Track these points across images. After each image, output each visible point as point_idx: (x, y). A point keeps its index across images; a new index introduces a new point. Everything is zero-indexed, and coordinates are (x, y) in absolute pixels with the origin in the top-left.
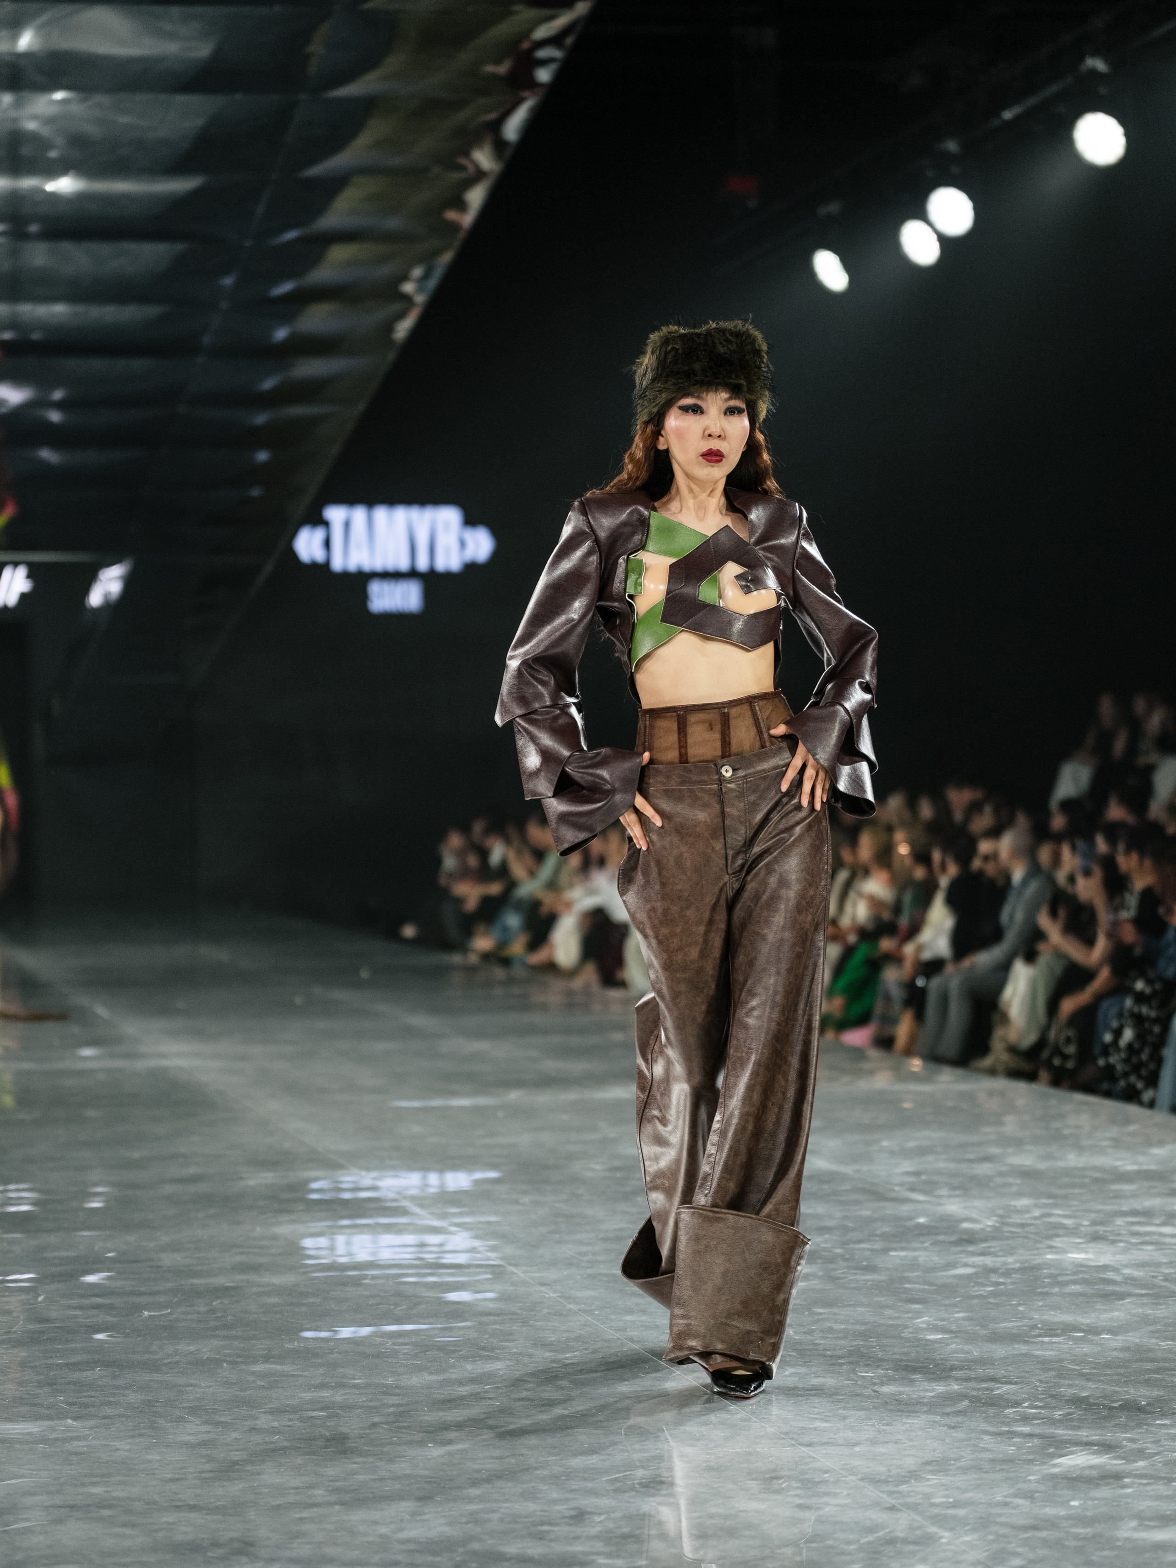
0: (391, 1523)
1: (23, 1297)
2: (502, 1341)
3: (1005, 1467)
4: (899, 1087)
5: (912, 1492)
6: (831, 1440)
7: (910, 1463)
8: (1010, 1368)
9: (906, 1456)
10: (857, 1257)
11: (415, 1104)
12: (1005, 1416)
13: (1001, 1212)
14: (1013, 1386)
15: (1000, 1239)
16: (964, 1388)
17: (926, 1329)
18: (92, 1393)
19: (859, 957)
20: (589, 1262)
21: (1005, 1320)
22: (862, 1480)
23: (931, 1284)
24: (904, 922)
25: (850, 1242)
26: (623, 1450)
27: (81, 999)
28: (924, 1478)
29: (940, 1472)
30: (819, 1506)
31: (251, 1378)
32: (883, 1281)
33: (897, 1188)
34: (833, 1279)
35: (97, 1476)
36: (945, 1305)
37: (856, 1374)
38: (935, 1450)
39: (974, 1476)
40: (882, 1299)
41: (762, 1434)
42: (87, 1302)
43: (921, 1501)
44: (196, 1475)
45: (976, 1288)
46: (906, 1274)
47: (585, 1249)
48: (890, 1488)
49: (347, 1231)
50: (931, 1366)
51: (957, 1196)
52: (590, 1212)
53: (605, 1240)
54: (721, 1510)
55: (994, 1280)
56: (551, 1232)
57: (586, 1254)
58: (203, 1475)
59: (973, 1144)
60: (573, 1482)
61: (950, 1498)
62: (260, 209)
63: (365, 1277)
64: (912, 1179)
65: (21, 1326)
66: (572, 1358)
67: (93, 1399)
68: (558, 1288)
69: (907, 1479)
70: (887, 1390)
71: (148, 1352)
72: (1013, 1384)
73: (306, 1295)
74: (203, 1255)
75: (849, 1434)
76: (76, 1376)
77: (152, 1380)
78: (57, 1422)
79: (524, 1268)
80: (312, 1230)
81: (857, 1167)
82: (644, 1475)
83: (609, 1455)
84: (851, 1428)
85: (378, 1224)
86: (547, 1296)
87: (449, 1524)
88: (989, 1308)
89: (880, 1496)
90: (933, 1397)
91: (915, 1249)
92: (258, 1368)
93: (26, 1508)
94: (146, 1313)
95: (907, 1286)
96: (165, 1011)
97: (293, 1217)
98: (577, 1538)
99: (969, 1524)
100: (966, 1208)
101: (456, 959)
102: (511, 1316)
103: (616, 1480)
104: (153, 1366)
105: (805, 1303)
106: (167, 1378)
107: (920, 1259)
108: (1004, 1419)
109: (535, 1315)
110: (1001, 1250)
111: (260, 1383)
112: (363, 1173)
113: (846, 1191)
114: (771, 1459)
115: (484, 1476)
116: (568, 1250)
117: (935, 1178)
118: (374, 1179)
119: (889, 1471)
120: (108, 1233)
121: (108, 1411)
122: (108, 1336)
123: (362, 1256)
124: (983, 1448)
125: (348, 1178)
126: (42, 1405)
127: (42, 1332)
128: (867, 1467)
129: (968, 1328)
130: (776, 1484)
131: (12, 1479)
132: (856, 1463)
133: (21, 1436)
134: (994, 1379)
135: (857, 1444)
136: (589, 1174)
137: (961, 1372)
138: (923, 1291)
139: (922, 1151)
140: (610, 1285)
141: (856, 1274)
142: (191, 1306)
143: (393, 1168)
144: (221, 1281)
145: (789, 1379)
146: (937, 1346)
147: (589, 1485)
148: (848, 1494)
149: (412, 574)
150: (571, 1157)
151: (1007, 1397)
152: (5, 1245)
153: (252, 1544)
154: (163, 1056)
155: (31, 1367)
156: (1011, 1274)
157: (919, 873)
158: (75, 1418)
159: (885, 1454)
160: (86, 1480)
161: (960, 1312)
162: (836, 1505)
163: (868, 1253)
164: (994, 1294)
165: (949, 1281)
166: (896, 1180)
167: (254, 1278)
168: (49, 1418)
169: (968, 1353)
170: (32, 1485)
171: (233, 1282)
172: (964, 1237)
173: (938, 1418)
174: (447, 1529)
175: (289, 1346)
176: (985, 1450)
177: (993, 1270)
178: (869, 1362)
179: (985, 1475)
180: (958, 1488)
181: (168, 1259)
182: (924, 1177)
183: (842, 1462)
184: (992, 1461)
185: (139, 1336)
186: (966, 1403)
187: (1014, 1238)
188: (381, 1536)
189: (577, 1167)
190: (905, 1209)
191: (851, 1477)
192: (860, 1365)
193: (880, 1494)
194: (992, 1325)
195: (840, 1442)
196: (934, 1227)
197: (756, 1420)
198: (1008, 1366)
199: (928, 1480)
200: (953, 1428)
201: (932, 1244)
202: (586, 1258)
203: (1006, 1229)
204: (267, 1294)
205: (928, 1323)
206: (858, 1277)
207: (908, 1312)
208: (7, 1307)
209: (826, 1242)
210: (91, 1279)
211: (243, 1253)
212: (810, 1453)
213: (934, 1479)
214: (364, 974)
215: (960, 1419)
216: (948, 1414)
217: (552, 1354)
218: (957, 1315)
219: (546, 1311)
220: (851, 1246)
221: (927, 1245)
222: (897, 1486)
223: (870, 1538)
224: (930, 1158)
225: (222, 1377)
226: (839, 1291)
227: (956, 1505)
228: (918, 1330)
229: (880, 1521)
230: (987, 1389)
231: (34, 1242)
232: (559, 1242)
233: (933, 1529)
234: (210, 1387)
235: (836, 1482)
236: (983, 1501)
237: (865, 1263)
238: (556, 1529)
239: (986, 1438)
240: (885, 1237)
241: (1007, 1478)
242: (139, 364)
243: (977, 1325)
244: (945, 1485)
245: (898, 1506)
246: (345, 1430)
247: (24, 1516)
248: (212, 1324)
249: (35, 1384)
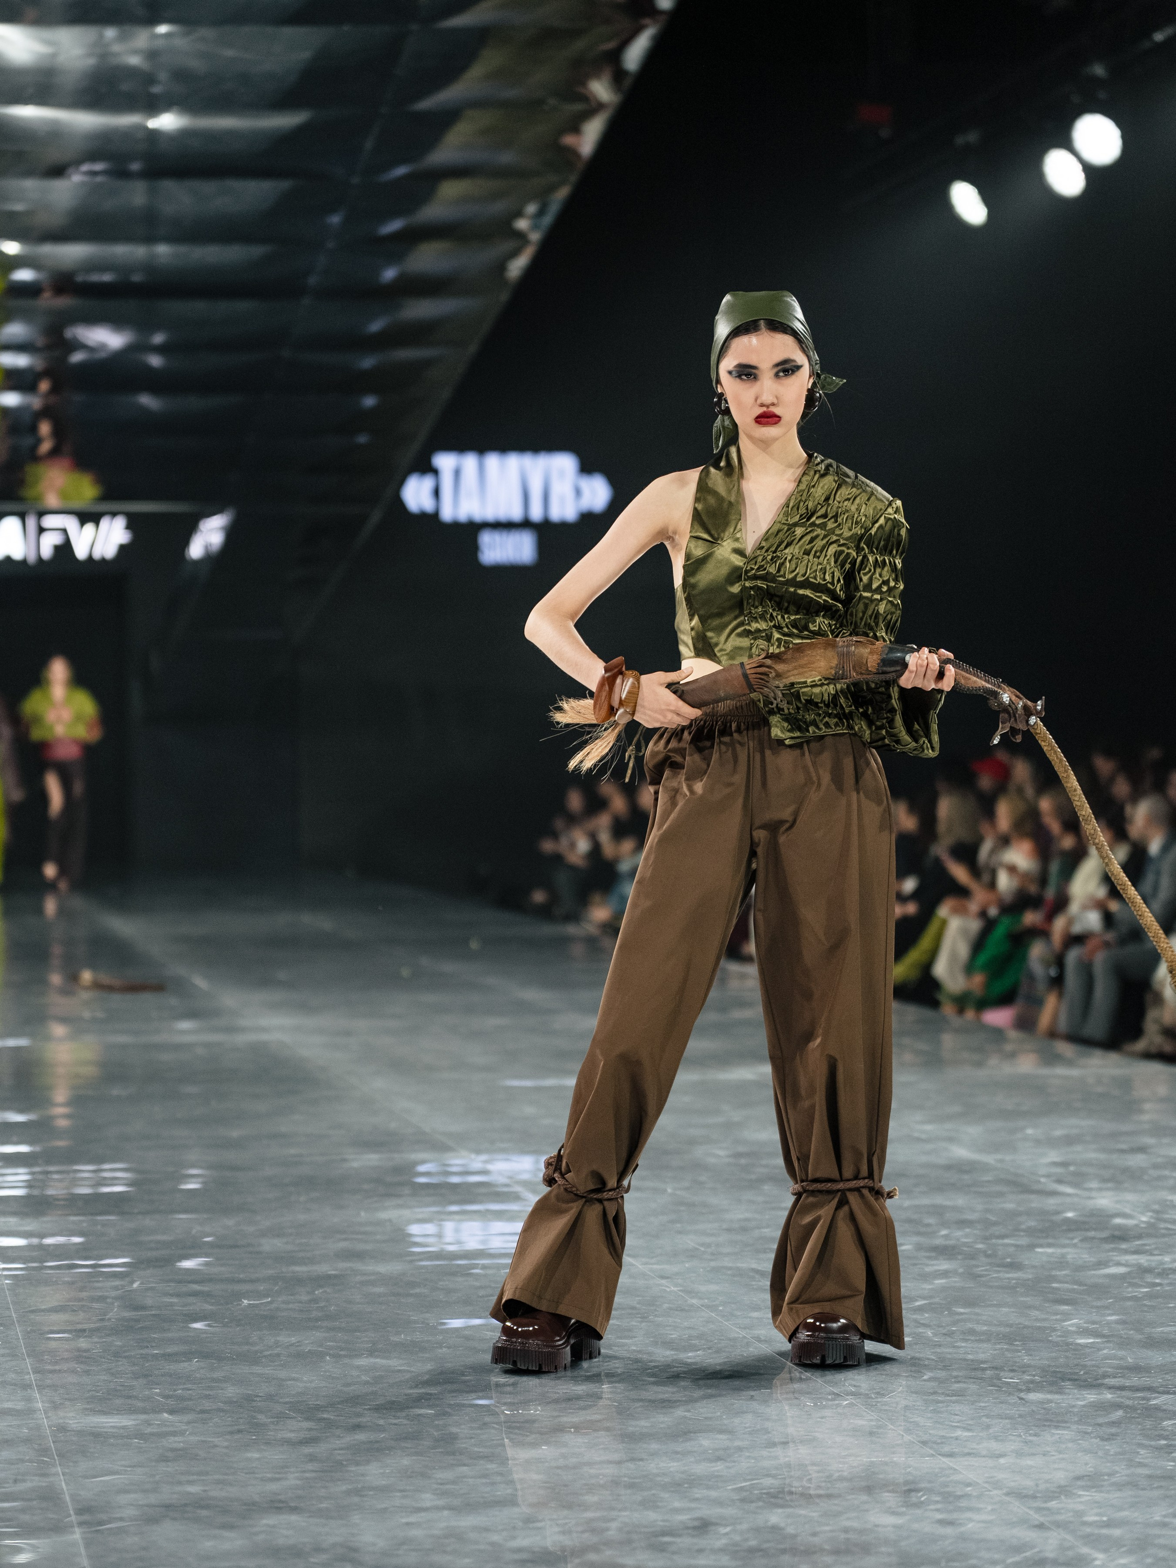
0: (503, 1530)
1: (117, 1283)
2: (621, 1338)
3: (1163, 1484)
4: (1045, 1071)
5: (1063, 1508)
6: (974, 1451)
7: (1060, 1477)
8: (1168, 1377)
9: (1055, 1469)
10: (1000, 1253)
11: (528, 1083)
12: (1163, 1429)
13: (1156, 1207)
14: (1172, 1396)
15: (1156, 1237)
16: (1118, 1397)
17: (1074, 1332)
18: (189, 1386)
19: (1000, 931)
20: (712, 1254)
21: (1162, 1325)
22: (1007, 1494)
23: (1080, 1284)
24: (1050, 893)
25: (992, 1236)
26: (749, 1457)
27: (179, 970)
28: (1074, 1494)
29: (1093, 1487)
30: (961, 1521)
31: (355, 1373)
32: (1028, 1280)
33: (1043, 1180)
34: (975, 1277)
35: (193, 1474)
36: (1097, 1307)
37: (1000, 1379)
38: (1086, 1464)
39: (1130, 1493)
40: (1028, 1299)
41: (899, 1442)
42: (184, 1289)
43: (1071, 1519)
44: (296, 1475)
45: (1130, 1289)
46: (1054, 1273)
47: (708, 1240)
48: (1038, 1504)
49: (457, 1217)
50: (1082, 1373)
51: (1108, 1189)
52: (713, 1200)
53: (729, 1230)
54: (855, 1524)
55: (1149, 1280)
56: (672, 1222)
57: (709, 1245)
58: (307, 1475)
59: (1127, 1134)
60: (695, 1490)
61: (1103, 1516)
62: (369, 144)
63: (475, 1266)
64: (1059, 1170)
65: (116, 1313)
66: (694, 1357)
67: (190, 1392)
68: (680, 1281)
69: (1056, 1495)
70: (1034, 1398)
71: (247, 1344)
72: (1171, 1394)
73: (413, 1284)
74: (304, 1240)
75: (994, 1445)
76: (172, 1367)
77: (251, 1373)
78: (152, 1416)
79: (644, 1260)
80: (420, 1216)
81: (999, 1156)
82: (772, 1484)
83: (734, 1462)
84: (996, 1438)
85: (488, 1211)
86: (668, 1290)
87: (563, 1533)
88: (1146, 1311)
89: (1027, 1513)
90: (1084, 1406)
91: (1064, 1246)
92: (363, 1362)
93: (120, 1507)
94: (246, 1302)
95: (1054, 1285)
96: (266, 982)
97: (400, 1201)
98: (700, 1551)
99: (1124, 1546)
100: (1117, 1202)
101: (571, 929)
102: (630, 1311)
103: (742, 1489)
104: (253, 1359)
105: (944, 1302)
106: (267, 1371)
107: (1069, 1256)
108: (1162, 1432)
109: (655, 1310)
110: (1156, 1249)
111: (363, 1378)
112: (473, 1156)
113: (989, 1181)
114: (909, 1470)
115: (602, 1482)
116: (690, 1241)
117: (1084, 1169)
118: (486, 1162)
119: (1037, 1485)
120: (205, 1216)
121: (207, 1405)
122: (206, 1325)
123: (472, 1244)
124: (1139, 1463)
125: (458, 1161)
126: (136, 1398)
127: (137, 1321)
128: (1014, 1481)
129: (1122, 1332)
130: (914, 1498)
131: (106, 1475)
132: (1001, 1476)
133: (114, 1431)
134: (1150, 1389)
135: (1001, 1456)
136: (712, 1160)
137: (1113, 1380)
138: (1073, 1290)
139: (1070, 1141)
140: (736, 1279)
141: (999, 1272)
142: (292, 1295)
143: (503, 1151)
144: (325, 1268)
145: (928, 1383)
146: (1088, 1350)
147: (713, 1494)
148: (993, 1510)
149: (526, 524)
150: (692, 1142)
151: (1164, 1407)
152: (99, 1227)
153: (355, 1550)
154: (264, 1030)
155: (125, 1357)
156: (1168, 1274)
157: (1068, 842)
158: (172, 1412)
159: (1031, 1467)
160: (184, 1478)
161: (1112, 1315)
162: (979, 1522)
163: (1012, 1249)
164: (1150, 1296)
165: (1101, 1281)
166: (1043, 1171)
167: (359, 1266)
168: (144, 1411)
169: (1121, 1359)
170: (126, 1482)
171: (336, 1270)
172: (1117, 1233)
173: (1090, 1429)
174: (561, 1538)
175: (396, 1339)
176: (1141, 1465)
177: (1148, 1270)
178: (1014, 1368)
179: (1141, 1493)
180: (1112, 1506)
181: (269, 1245)
182: (1072, 1168)
183: (986, 1475)
184: (1150, 1477)
185: (238, 1326)
186: (1120, 1413)
187: (1171, 1235)
188: (493, 1544)
189: (699, 1152)
190: (1051, 1202)
191: (995, 1492)
192: (1005, 1370)
193: (1027, 1510)
194: (1148, 1330)
195: (984, 1453)
196: (1084, 1223)
197: (892, 1427)
198: (1166, 1374)
199: (1080, 1496)
200: (1107, 1440)
201: (1082, 1241)
202: (709, 1250)
203: (1162, 1225)
204: (373, 1283)
205: (1078, 1326)
206: (1001, 1275)
207: (1057, 1314)
208: (101, 1294)
209: (967, 1236)
210: (188, 1264)
211: (345, 1240)
212: (951, 1464)
213: (1086, 1496)
214: (474, 945)
215: (1113, 1430)
216: (1100, 1425)
217: (672, 1353)
218: (1109, 1318)
219: (666, 1306)
220: (994, 1241)
221: (1075, 1241)
222: (1046, 1502)
223: (1017, 1558)
224: (1079, 1148)
225: (325, 1372)
226: (982, 1289)
227: (1108, 1525)
228: (1067, 1333)
229: (1028, 1539)
230: (1143, 1399)
231: (130, 1225)
232: (680, 1232)
233: (1085, 1550)
234: (311, 1382)
235: (979, 1497)
236: (1140, 1520)
237: (1009, 1260)
238: (678, 1540)
239: (1142, 1452)
240: (1030, 1232)
241: (1167, 1497)
242: (242, 306)
243: (1131, 1329)
244: (1096, 1502)
245: (1047, 1524)
246: (454, 1430)
247: (118, 1515)
248: (314, 1314)
249: (129, 1375)
